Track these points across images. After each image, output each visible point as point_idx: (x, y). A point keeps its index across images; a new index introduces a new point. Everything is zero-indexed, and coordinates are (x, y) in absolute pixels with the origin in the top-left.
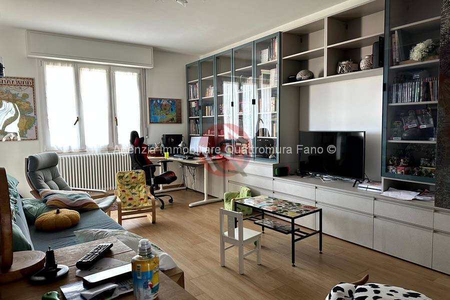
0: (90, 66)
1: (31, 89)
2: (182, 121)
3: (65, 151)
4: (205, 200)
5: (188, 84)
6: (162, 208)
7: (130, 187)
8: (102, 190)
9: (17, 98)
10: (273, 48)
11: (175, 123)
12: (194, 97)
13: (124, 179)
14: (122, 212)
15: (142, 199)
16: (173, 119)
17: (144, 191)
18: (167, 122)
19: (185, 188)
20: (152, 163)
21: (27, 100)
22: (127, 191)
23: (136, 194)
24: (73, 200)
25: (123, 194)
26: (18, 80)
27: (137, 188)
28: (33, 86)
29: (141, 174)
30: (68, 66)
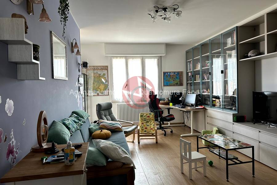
0: (133, 57)
1: (106, 71)
2: (183, 85)
3: (120, 101)
4: (191, 134)
5: (187, 62)
6: (165, 135)
7: (146, 121)
8: (131, 122)
9: (101, 76)
10: (234, 37)
11: (179, 86)
12: (190, 70)
13: (143, 117)
14: (140, 134)
15: (152, 129)
16: (178, 83)
17: (153, 124)
18: (174, 85)
19: (184, 125)
20: (161, 109)
21: (105, 76)
22: (145, 124)
23: (149, 126)
24: (111, 126)
25: (142, 125)
26: (101, 67)
27: (149, 123)
28: (107, 70)
29: (152, 115)
30: (123, 58)
